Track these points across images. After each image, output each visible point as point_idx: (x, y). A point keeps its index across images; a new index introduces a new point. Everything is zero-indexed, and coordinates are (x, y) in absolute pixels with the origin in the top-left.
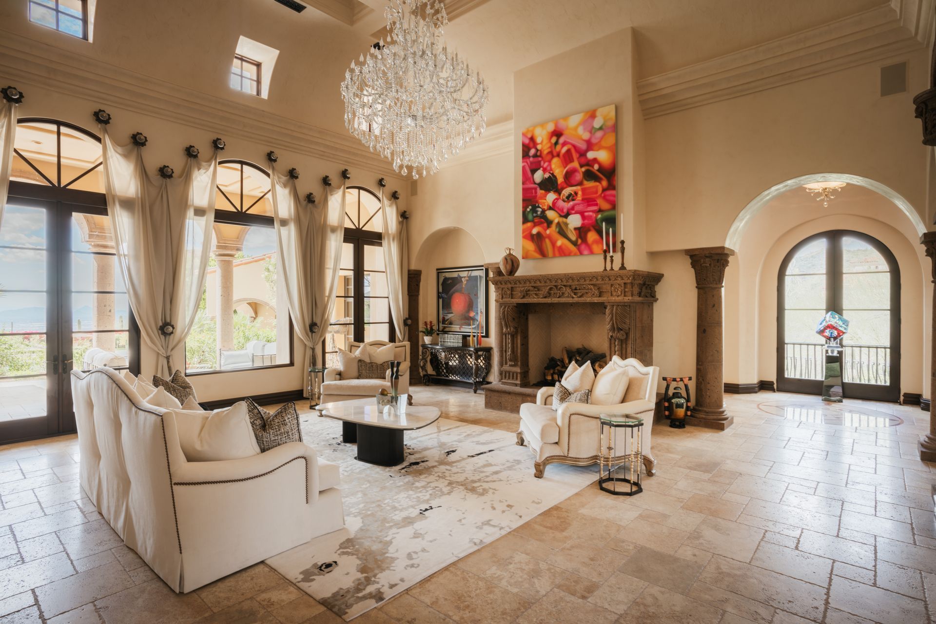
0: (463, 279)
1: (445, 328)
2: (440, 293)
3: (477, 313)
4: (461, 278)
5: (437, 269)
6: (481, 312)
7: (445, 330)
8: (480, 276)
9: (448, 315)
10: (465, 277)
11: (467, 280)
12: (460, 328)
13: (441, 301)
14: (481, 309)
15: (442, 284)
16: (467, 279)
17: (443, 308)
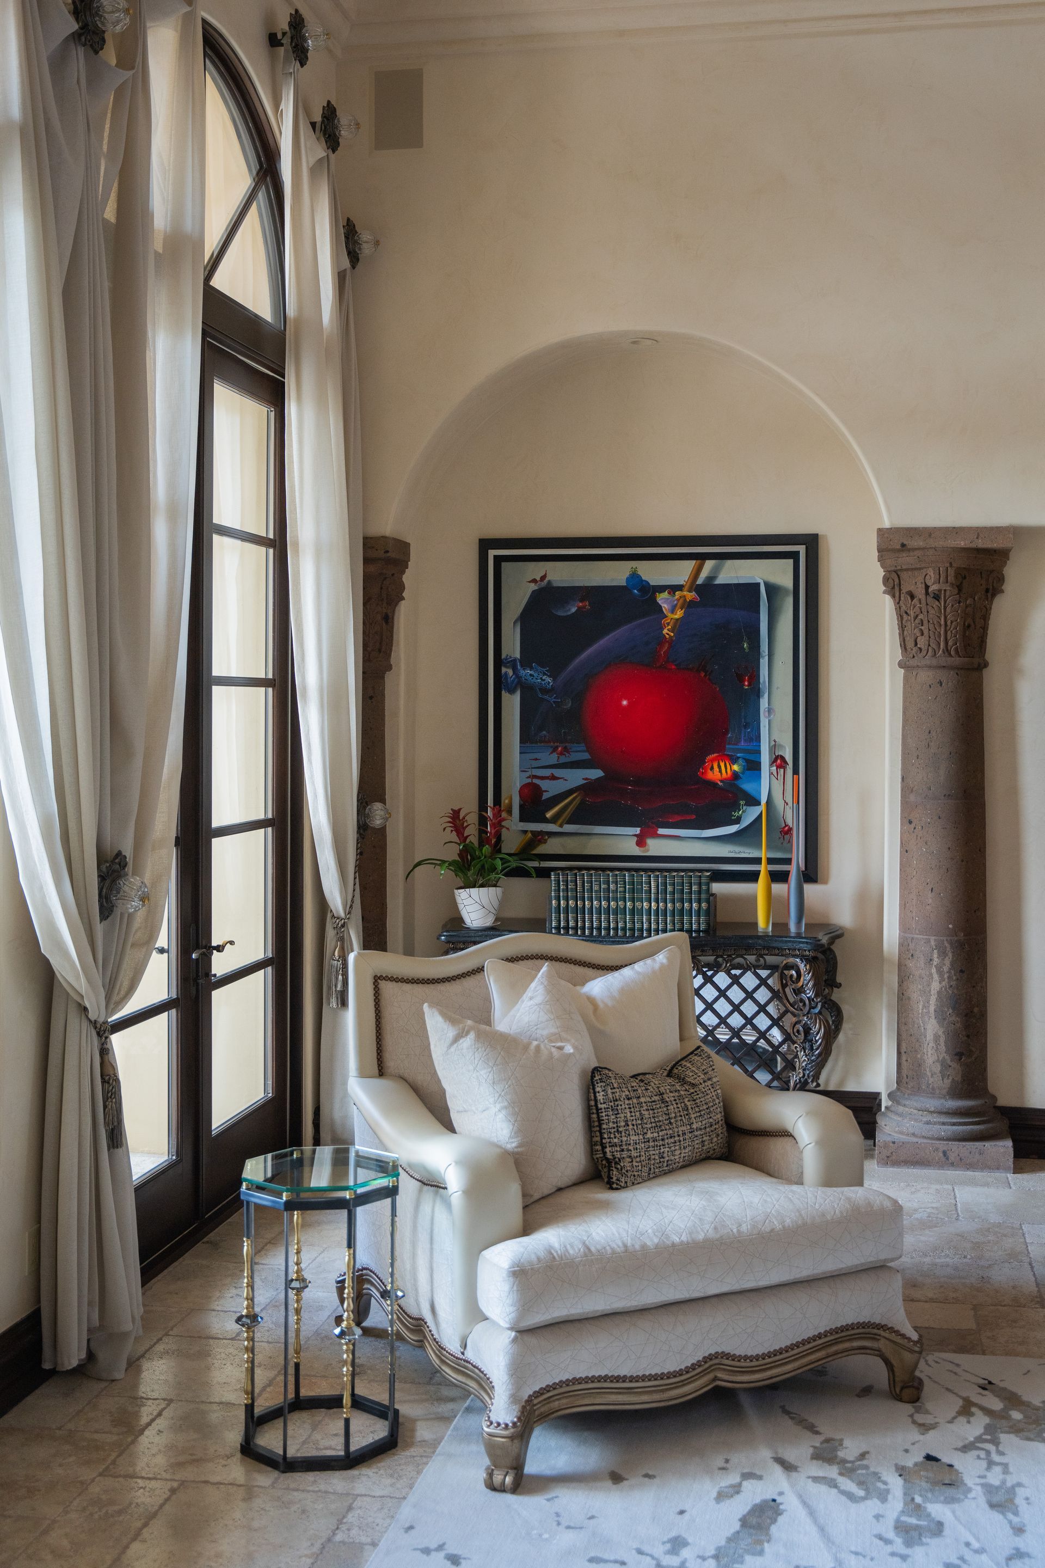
0: (663, 599)
1: (539, 838)
2: (513, 664)
3: (754, 766)
4: (650, 591)
5: (485, 545)
6: (778, 761)
7: (542, 849)
8: (773, 590)
9: (558, 772)
10: (673, 589)
11: (689, 606)
12: (641, 842)
13: (513, 703)
14: (774, 747)
15: (525, 618)
16: (690, 596)
17: (525, 738)
